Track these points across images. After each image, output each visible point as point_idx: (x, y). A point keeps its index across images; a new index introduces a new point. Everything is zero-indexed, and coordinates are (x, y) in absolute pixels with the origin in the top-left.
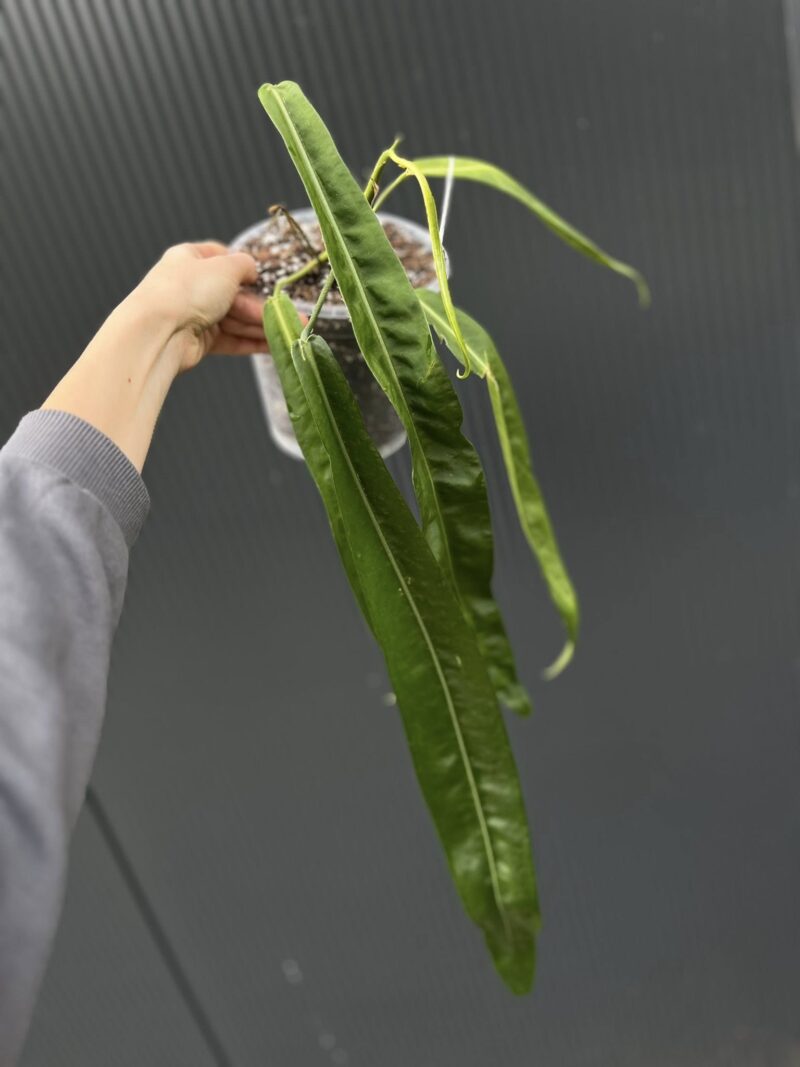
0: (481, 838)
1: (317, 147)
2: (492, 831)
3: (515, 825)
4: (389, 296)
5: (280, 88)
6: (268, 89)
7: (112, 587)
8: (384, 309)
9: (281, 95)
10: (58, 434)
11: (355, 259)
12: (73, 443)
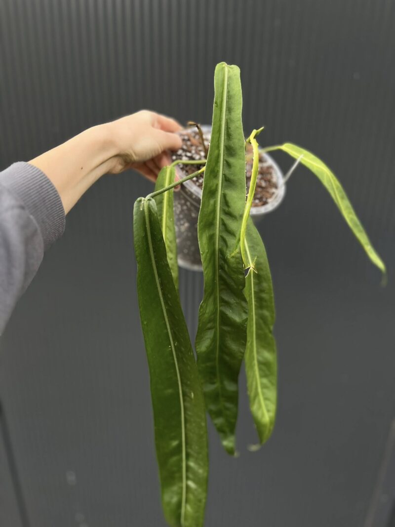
0: (181, 488)
1: (233, 107)
2: (188, 487)
3: (200, 490)
4: (231, 204)
5: (230, 67)
6: (224, 65)
7: (26, 274)
8: (227, 209)
9: (229, 72)
10: (29, 179)
11: (224, 175)
12: (36, 187)
